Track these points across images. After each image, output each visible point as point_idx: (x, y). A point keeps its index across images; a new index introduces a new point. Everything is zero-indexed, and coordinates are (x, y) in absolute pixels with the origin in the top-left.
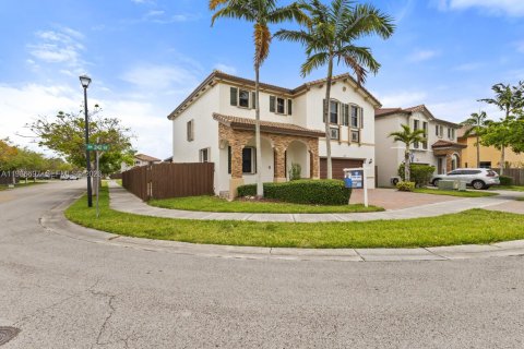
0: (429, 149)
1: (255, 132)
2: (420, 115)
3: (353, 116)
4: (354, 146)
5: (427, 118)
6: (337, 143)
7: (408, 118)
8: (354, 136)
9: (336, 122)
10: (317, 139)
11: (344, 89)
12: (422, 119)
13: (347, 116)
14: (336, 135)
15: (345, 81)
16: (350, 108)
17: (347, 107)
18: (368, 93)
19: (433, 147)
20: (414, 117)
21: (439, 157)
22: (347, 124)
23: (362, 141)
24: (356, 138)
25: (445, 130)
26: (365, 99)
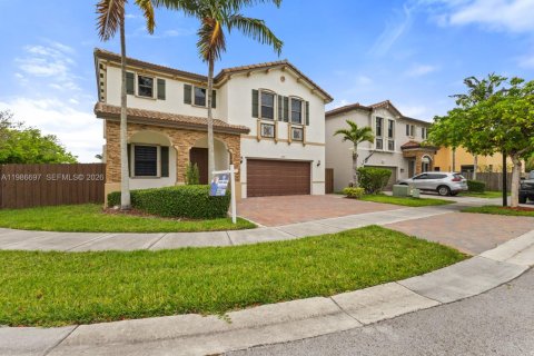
0: (397, 150)
1: (119, 124)
2: (385, 112)
3: (295, 111)
4: (296, 146)
5: (394, 116)
6: (271, 142)
7: (370, 116)
8: (296, 135)
9: (272, 117)
10: (239, 136)
11: (283, 79)
12: (386, 116)
13: (287, 110)
14: (269, 133)
15: (283, 69)
16: (290, 102)
17: (286, 99)
18: (314, 85)
19: (402, 148)
20: (376, 114)
21: (410, 160)
22: (286, 120)
23: (307, 139)
24: (298, 137)
25: (418, 130)
26: (312, 92)
